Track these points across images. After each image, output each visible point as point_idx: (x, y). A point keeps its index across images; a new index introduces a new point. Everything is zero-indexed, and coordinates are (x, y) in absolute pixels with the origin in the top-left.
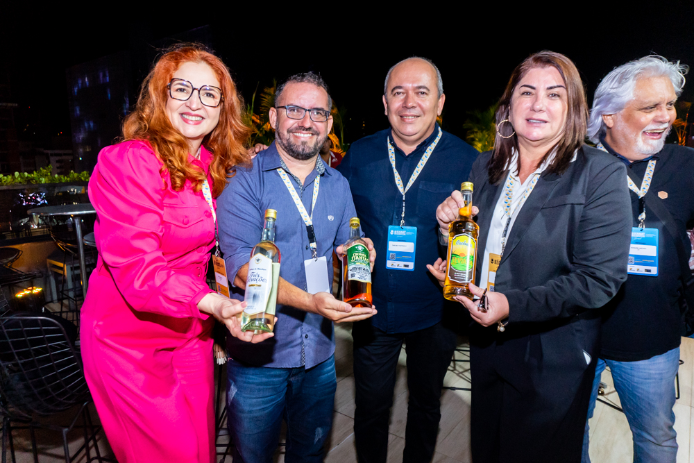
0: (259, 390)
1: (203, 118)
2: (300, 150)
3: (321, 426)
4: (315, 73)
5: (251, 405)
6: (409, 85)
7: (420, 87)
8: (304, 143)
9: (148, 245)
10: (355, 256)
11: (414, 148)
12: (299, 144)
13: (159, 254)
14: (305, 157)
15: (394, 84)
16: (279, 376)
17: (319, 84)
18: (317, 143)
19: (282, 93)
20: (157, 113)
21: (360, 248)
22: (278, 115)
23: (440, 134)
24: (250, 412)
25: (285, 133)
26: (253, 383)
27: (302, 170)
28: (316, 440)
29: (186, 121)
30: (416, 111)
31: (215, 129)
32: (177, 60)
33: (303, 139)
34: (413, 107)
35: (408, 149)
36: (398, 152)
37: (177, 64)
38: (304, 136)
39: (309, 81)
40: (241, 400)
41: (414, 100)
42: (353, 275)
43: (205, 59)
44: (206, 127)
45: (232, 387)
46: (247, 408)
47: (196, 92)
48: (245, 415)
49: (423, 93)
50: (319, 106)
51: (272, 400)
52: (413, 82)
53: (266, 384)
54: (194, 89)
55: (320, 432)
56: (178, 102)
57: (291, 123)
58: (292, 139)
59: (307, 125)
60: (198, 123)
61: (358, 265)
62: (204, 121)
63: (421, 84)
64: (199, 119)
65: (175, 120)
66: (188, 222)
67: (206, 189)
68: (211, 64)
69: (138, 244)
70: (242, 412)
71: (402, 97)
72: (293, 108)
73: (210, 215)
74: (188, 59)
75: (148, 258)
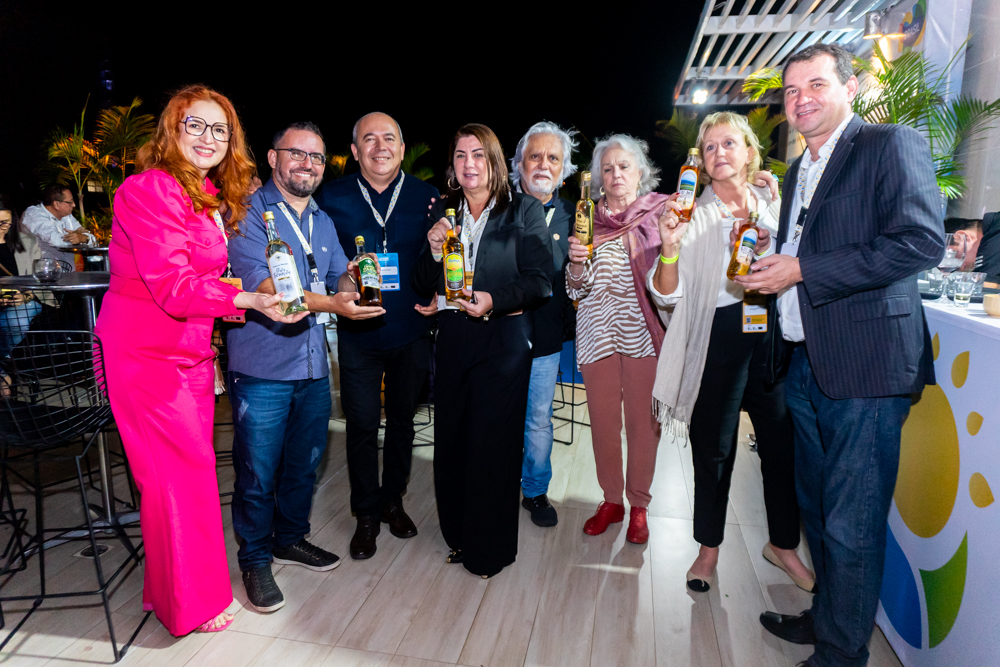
0: (269, 404)
1: (214, 151)
2: (302, 187)
3: (317, 445)
4: (314, 123)
5: (262, 417)
6: (378, 133)
7: (388, 134)
8: (305, 182)
9: (180, 260)
10: (366, 268)
11: (386, 186)
12: (301, 182)
13: (190, 268)
14: (303, 194)
15: (365, 132)
16: (286, 390)
17: (317, 133)
18: (315, 183)
19: (283, 138)
20: (170, 147)
21: (369, 262)
22: (278, 156)
23: (403, 175)
24: (262, 424)
25: (288, 172)
26: (265, 397)
27: (300, 205)
28: (313, 459)
29: (199, 153)
30: (387, 154)
31: (222, 161)
32: (189, 98)
33: (303, 179)
34: (384, 150)
35: (380, 189)
36: (372, 191)
37: (189, 103)
38: (305, 176)
39: (309, 129)
40: (253, 414)
41: (384, 145)
42: (366, 283)
43: (215, 99)
44: (216, 159)
45: (243, 403)
46: (259, 421)
47: (209, 129)
48: (257, 427)
49: (390, 139)
50: (318, 151)
51: (281, 413)
52: (382, 130)
53: (275, 397)
54: (207, 126)
55: (316, 452)
56: (192, 136)
57: (294, 164)
58: (294, 178)
59: (309, 166)
60: (210, 156)
61: (369, 275)
62: (215, 154)
63: (388, 132)
64: (210, 152)
65: (188, 153)
66: (210, 243)
67: (217, 217)
68: (220, 103)
69: (175, 260)
70: (255, 424)
71: (372, 143)
72: (294, 151)
73: (222, 240)
74: (200, 99)
75: (182, 271)
